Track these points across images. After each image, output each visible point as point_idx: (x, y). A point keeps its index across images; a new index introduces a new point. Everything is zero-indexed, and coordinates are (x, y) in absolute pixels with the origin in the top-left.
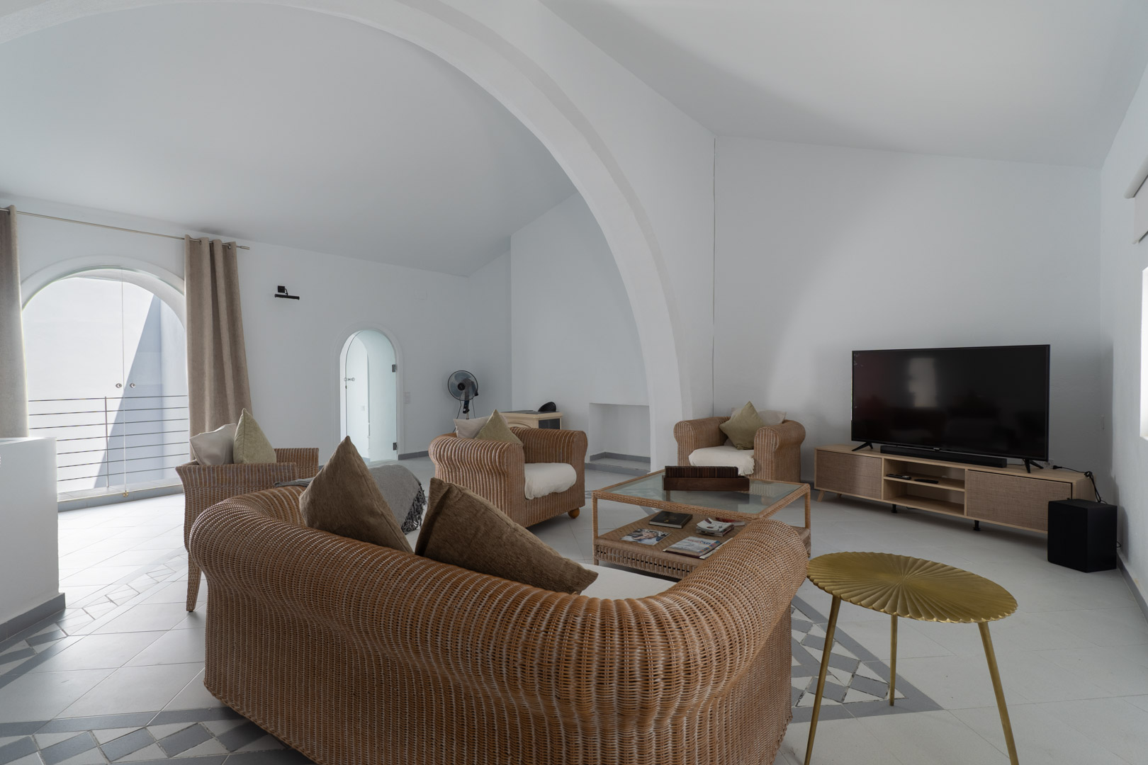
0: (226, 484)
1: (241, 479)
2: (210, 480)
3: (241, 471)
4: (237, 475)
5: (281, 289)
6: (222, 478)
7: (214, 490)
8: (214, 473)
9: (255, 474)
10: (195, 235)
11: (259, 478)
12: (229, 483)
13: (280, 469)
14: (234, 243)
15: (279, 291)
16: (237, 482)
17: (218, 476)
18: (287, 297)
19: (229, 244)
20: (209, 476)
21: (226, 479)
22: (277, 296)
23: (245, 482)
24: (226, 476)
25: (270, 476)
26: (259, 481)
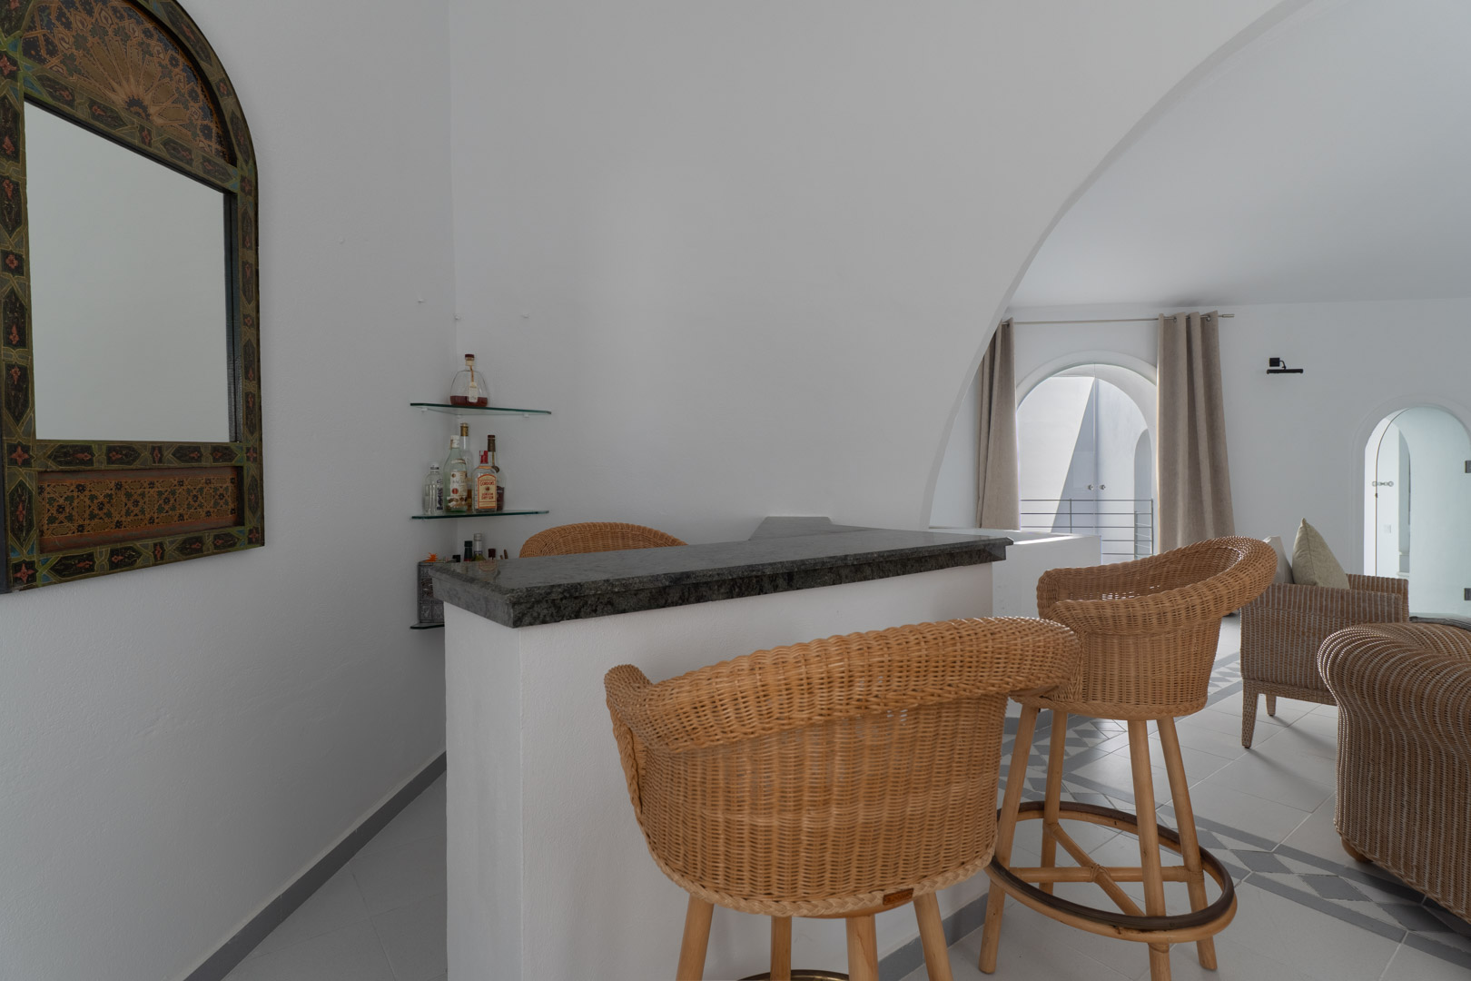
0: (1294, 608)
1: (1316, 605)
2: (1273, 600)
3: (1316, 595)
4: (1311, 600)
5: (1274, 362)
6: (1290, 600)
7: (1278, 613)
8: (1279, 592)
9: (1337, 601)
10: (1168, 312)
11: (1342, 608)
12: (1299, 608)
13: (1376, 601)
14: (1216, 312)
15: (1271, 365)
16: (1310, 608)
17: (1284, 597)
18: (1285, 371)
19: (1209, 315)
20: (1273, 596)
21: (1295, 602)
22: (1269, 372)
23: (1321, 610)
24: (1295, 598)
25: (1359, 606)
26: (1342, 612)
